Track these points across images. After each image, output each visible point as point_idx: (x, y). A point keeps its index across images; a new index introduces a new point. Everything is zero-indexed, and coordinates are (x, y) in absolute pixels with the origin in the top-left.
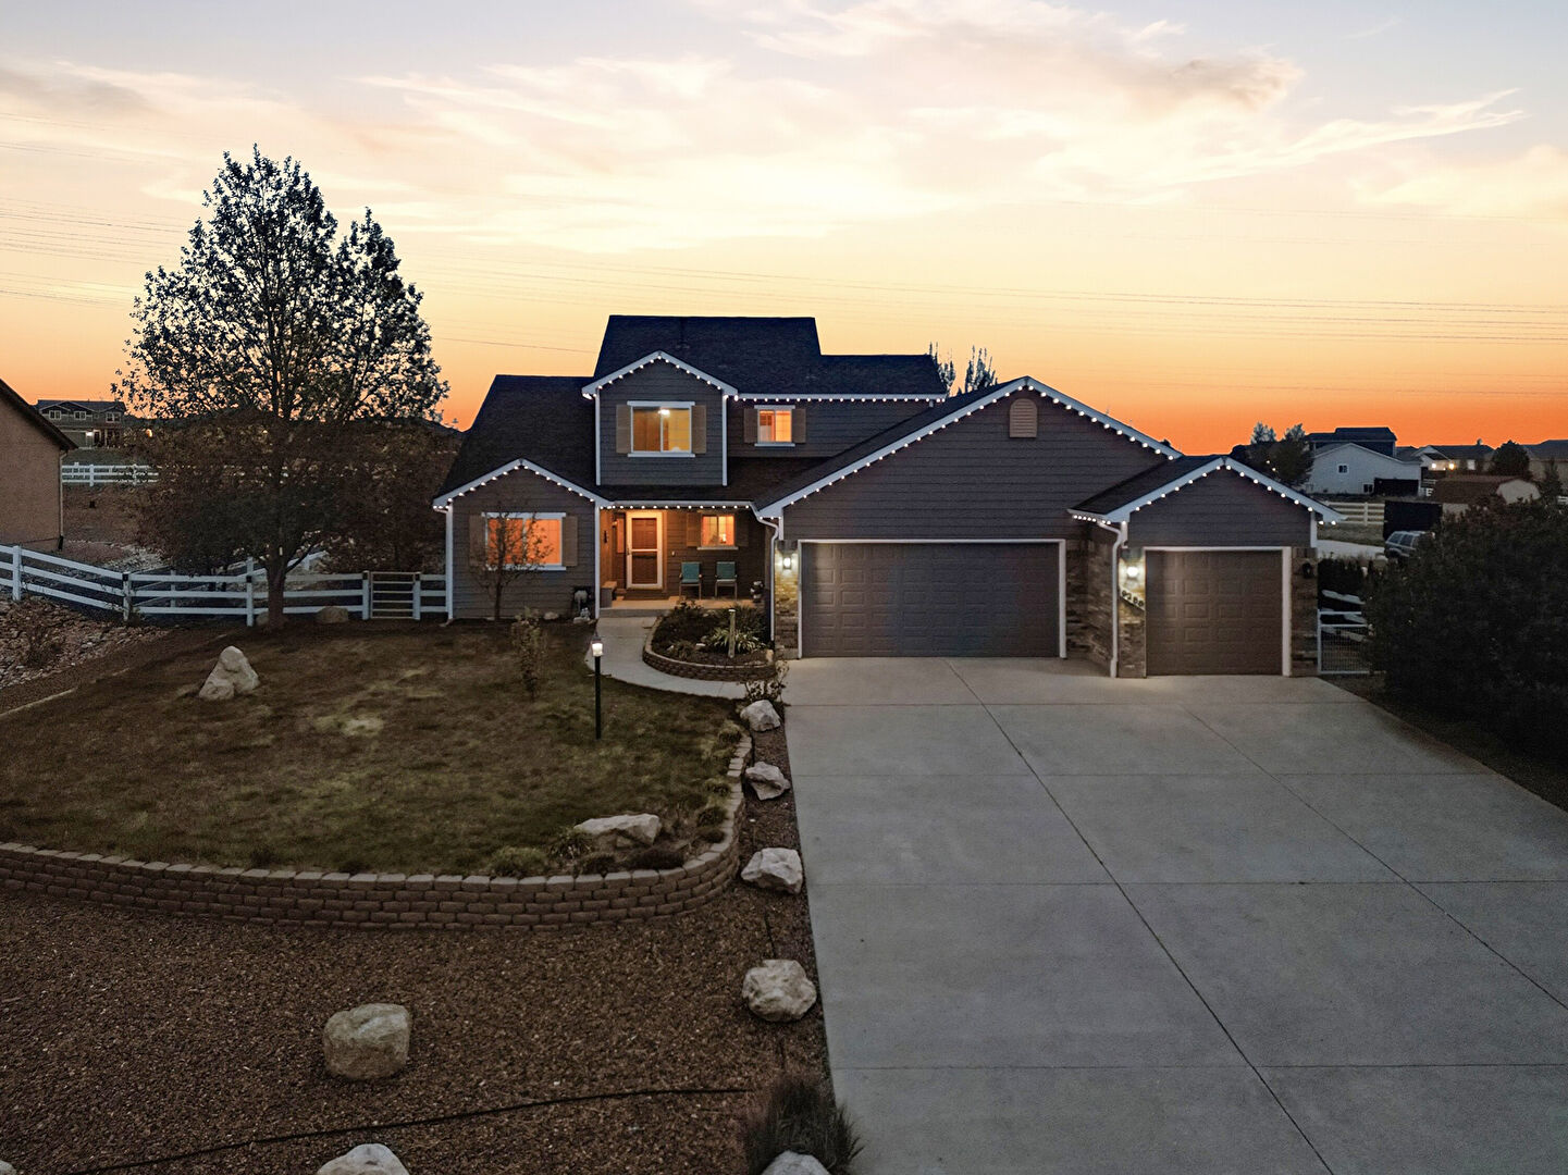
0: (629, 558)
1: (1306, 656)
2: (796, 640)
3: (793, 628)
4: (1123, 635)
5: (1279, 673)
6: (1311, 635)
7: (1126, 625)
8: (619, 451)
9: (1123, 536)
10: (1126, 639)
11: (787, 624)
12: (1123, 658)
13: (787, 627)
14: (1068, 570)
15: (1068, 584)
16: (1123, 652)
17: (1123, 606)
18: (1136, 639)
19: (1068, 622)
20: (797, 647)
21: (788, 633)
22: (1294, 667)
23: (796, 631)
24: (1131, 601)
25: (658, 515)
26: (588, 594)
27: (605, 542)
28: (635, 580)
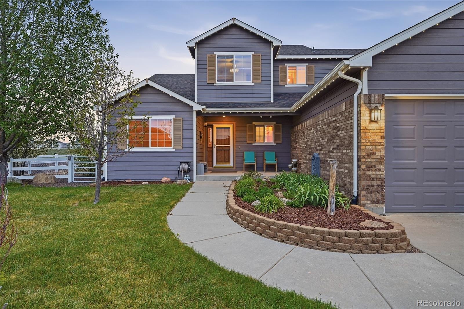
0: (215, 150)
2: (383, 196)
8: (209, 82)
20: (384, 202)
23: (383, 186)
25: (231, 126)
26: (189, 166)
27: (201, 138)
28: (218, 162)
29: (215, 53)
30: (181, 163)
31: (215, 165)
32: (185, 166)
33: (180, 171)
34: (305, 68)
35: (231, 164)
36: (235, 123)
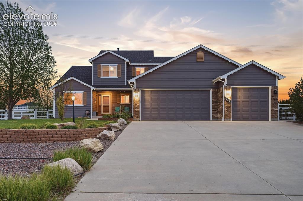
0: (102, 106)
1: (275, 115)
2: (139, 116)
3: (138, 112)
4: (226, 109)
5: (268, 120)
6: (276, 110)
7: (226, 107)
8: (98, 76)
9: (225, 83)
10: (227, 110)
11: (136, 111)
12: (226, 115)
13: (136, 112)
14: (213, 97)
15: (212, 100)
16: (226, 114)
17: (225, 102)
18: (229, 111)
19: (212, 110)
20: (139, 117)
21: (137, 114)
22: (272, 118)
23: (139, 113)
24: (228, 100)
25: (110, 95)
26: (89, 112)
27: (95, 101)
28: (103, 112)
29: (101, 64)
30: (86, 111)
31: (102, 113)
32: (88, 112)
33: (85, 114)
34: (144, 69)
35: (110, 113)
36: (111, 94)
